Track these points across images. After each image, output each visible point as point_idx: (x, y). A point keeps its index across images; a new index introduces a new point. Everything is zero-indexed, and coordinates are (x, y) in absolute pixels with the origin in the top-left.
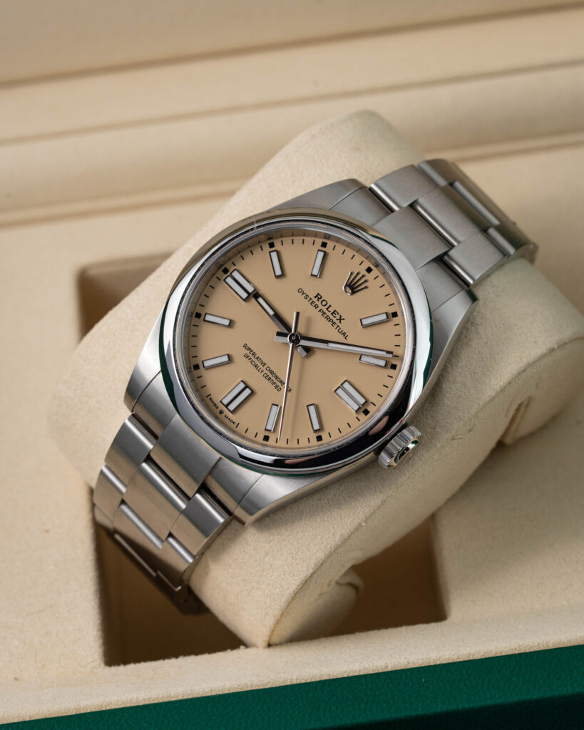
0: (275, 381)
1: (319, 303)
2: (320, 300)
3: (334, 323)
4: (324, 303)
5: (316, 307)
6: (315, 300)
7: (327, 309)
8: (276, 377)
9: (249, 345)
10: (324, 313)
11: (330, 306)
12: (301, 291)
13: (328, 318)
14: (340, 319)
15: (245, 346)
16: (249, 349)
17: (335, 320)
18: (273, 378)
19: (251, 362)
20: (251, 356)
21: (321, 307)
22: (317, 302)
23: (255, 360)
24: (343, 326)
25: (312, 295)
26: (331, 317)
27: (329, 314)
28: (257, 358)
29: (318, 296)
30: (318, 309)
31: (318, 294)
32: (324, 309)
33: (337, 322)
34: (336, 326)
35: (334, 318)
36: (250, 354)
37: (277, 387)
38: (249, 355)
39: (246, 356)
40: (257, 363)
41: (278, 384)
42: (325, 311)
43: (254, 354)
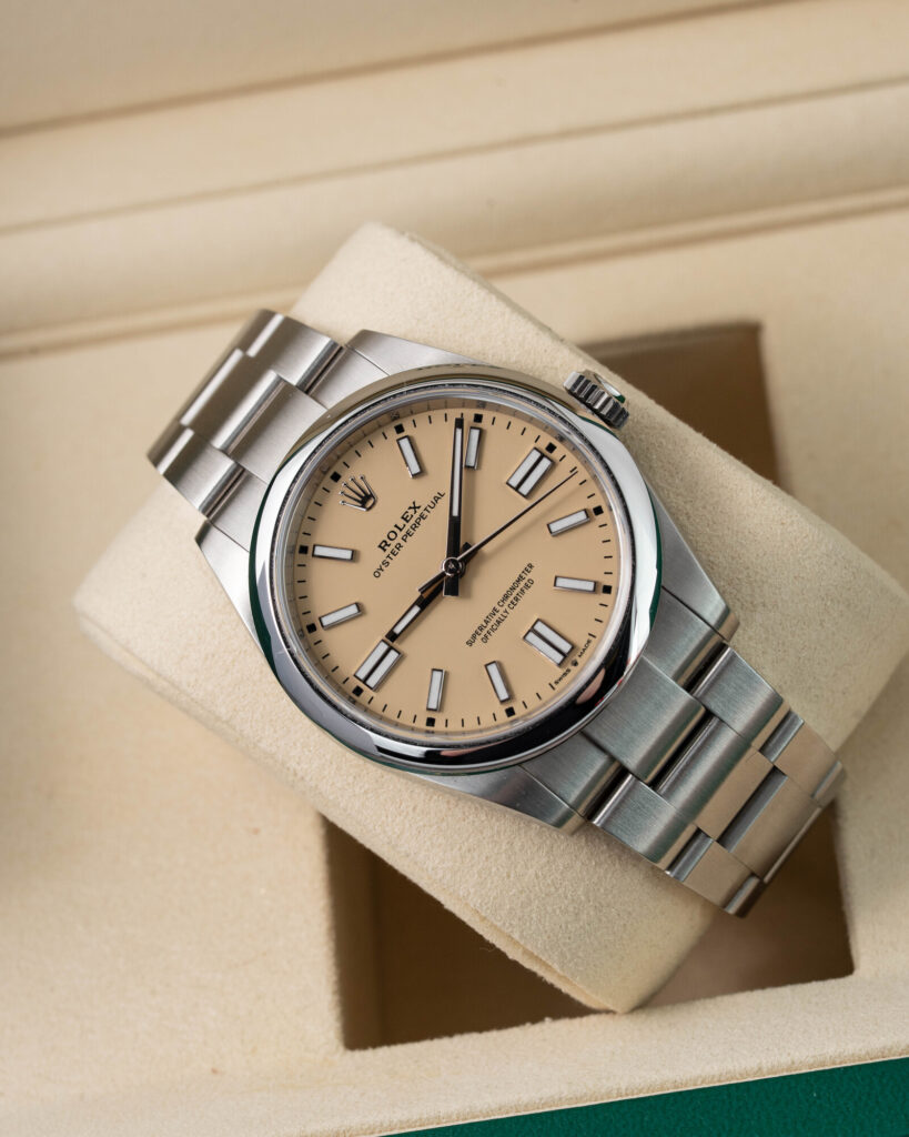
0: (518, 590)
1: (393, 544)
2: (389, 542)
3: (422, 517)
4: (392, 536)
5: (399, 546)
6: (389, 549)
7: (401, 530)
8: (513, 589)
9: (468, 637)
10: (408, 534)
11: (396, 526)
12: (377, 573)
13: (414, 527)
14: (415, 508)
15: (470, 643)
16: (474, 637)
17: (417, 515)
18: (514, 594)
19: (493, 630)
20: (485, 632)
21: (399, 540)
22: (392, 547)
23: (490, 625)
24: (423, 502)
25: (382, 555)
26: (412, 521)
27: (408, 526)
28: (487, 622)
29: (383, 546)
30: (402, 543)
31: (380, 546)
32: (400, 534)
33: (419, 511)
34: (426, 513)
35: (413, 517)
36: (480, 634)
37: (527, 586)
38: (482, 636)
39: (485, 639)
40: (493, 621)
41: (522, 584)
42: (404, 532)
43: (481, 628)
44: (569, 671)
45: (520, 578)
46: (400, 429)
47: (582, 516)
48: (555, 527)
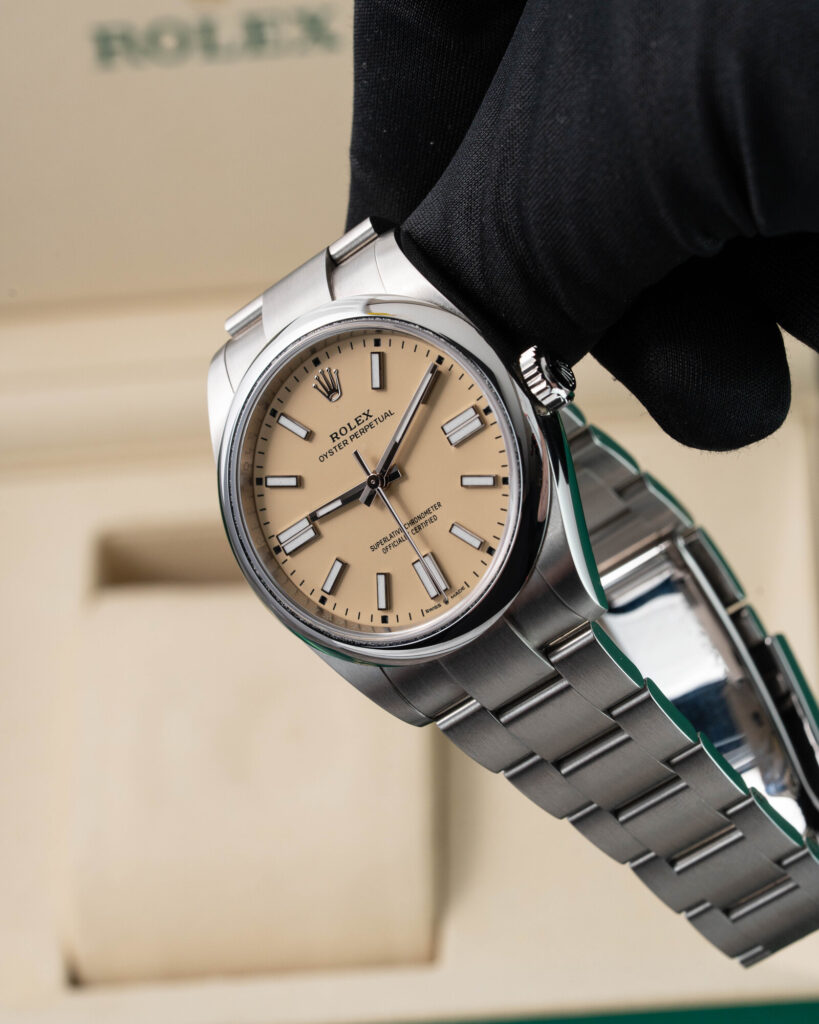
0: (423, 520)
1: (342, 438)
2: (339, 435)
3: (370, 425)
4: (343, 431)
5: (345, 443)
6: (337, 442)
7: (351, 429)
8: (420, 517)
9: (373, 543)
10: (355, 435)
11: (349, 424)
12: (323, 458)
13: (363, 431)
14: (368, 415)
15: (373, 548)
16: (378, 544)
17: (367, 423)
18: (420, 523)
19: (395, 546)
20: (387, 544)
21: (347, 437)
22: (340, 441)
23: (393, 539)
24: (376, 413)
25: (330, 445)
26: (362, 426)
27: (358, 428)
28: (391, 537)
29: (334, 436)
30: (349, 441)
31: (331, 436)
32: (350, 433)
33: (370, 420)
34: (374, 423)
35: (364, 423)
36: (383, 544)
37: (431, 521)
38: (384, 547)
39: (385, 550)
40: (396, 538)
41: (428, 517)
42: (353, 432)
43: (385, 540)
44: (440, 606)
45: (428, 512)
46: (377, 343)
47: (490, 481)
48: (467, 481)
